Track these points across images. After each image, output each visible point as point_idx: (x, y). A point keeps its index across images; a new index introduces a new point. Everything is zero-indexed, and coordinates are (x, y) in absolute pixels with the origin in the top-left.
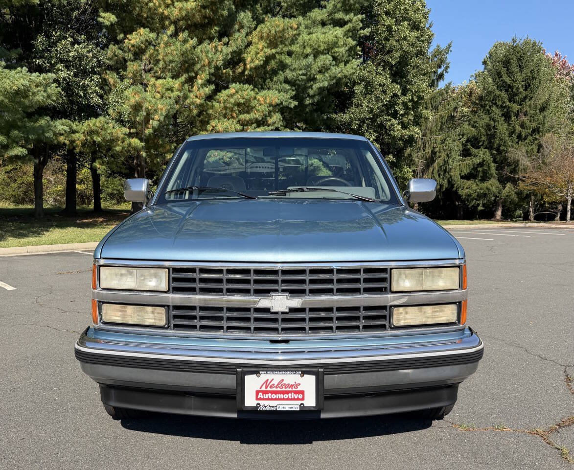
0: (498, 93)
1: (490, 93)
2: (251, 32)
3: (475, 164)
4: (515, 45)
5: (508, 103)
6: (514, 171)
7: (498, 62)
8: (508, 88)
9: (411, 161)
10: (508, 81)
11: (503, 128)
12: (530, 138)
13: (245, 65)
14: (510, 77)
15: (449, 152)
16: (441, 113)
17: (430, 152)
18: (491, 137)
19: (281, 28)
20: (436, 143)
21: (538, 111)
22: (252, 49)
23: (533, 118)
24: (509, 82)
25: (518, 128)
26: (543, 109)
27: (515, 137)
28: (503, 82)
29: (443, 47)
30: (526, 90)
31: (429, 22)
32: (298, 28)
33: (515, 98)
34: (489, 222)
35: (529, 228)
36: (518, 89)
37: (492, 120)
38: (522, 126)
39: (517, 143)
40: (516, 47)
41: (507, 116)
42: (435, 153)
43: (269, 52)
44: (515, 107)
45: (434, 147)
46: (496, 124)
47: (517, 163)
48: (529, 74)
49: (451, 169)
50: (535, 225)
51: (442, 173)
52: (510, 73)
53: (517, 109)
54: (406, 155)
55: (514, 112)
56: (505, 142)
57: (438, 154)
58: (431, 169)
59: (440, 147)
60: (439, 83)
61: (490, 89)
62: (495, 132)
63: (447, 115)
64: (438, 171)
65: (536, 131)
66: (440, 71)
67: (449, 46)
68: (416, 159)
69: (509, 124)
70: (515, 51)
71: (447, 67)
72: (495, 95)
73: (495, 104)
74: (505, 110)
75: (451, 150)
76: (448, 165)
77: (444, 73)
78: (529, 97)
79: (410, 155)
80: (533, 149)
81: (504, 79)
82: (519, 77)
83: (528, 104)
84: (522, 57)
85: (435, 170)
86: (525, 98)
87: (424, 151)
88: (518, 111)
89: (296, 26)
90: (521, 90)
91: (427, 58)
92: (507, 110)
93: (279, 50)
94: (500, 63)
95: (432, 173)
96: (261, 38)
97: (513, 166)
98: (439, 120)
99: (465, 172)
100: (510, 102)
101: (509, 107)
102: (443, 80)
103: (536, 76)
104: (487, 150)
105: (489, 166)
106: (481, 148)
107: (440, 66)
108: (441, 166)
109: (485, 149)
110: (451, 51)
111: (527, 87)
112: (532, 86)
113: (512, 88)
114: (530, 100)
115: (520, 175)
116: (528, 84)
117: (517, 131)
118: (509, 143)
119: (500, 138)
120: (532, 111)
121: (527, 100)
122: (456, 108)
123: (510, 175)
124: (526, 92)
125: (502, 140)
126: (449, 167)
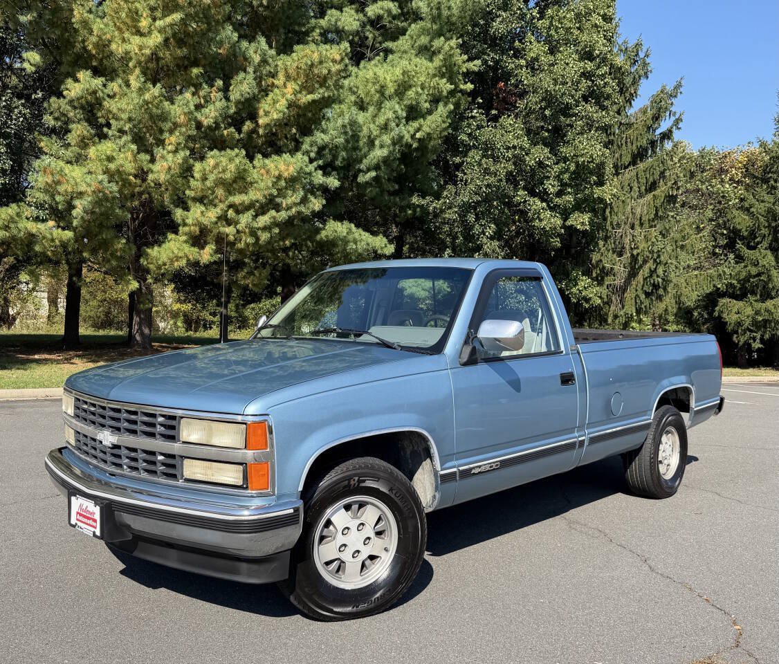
16: (657, 192)
17: (630, 255)
45: (631, 248)
58: (634, 284)
59: (643, 248)
63: (663, 195)
64: (643, 285)
67: (679, 86)
68: (616, 267)
71: (678, 121)
79: (600, 261)
98: (652, 202)
104: (769, 253)
105: (768, 276)
106: (759, 246)
107: (656, 118)
108: (647, 278)
109: (766, 249)
110: (681, 93)
122: (676, 183)
126: (659, 280)
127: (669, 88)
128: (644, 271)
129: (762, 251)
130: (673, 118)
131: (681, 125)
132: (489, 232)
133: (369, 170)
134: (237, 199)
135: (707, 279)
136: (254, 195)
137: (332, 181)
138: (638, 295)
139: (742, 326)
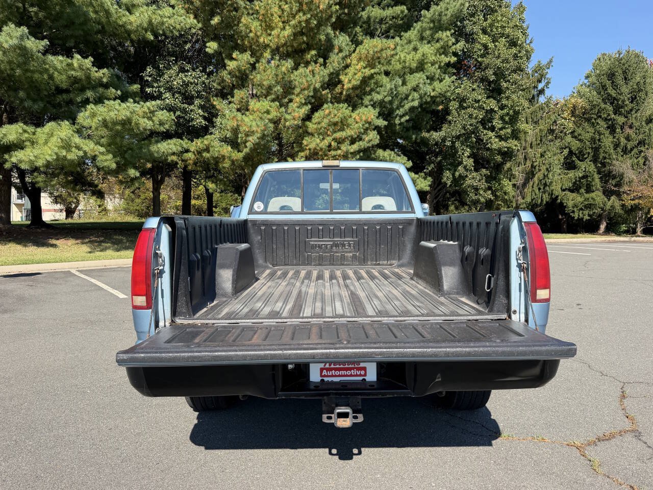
0: (603, 106)
1: (594, 106)
2: (350, 55)
3: (576, 177)
4: (621, 57)
5: (613, 116)
6: (618, 185)
7: (603, 75)
8: (612, 100)
9: (512, 175)
10: (613, 93)
11: (607, 141)
12: (635, 150)
13: (343, 85)
14: (615, 90)
15: (548, 166)
16: (542, 127)
17: (530, 166)
18: (596, 150)
19: (379, 49)
20: (535, 157)
21: (643, 123)
22: (351, 71)
23: (639, 130)
24: (614, 95)
25: (623, 141)
26: (650, 120)
27: (619, 150)
28: (608, 95)
29: (544, 62)
30: (632, 102)
31: (530, 39)
32: (395, 48)
33: (620, 110)
34: (592, 236)
35: (635, 242)
36: (623, 101)
37: (596, 133)
38: (628, 138)
39: (622, 156)
40: (621, 59)
41: (612, 129)
42: (535, 168)
43: (368, 72)
44: (621, 120)
45: (533, 162)
46: (602, 136)
47: (622, 176)
48: (635, 87)
49: (551, 182)
50: (641, 239)
51: (542, 187)
52: (615, 86)
53: (622, 122)
54: (506, 168)
55: (619, 125)
56: (609, 155)
57: (537, 168)
58: (531, 183)
59: (539, 161)
60: (540, 98)
61: (595, 103)
62: (599, 145)
63: (546, 129)
64: (538, 184)
65: (642, 143)
66: (540, 86)
67: (551, 61)
68: (517, 173)
69: (614, 137)
70: (620, 63)
71: (548, 83)
72: (600, 108)
73: (600, 117)
74: (610, 123)
75: (550, 164)
76: (548, 179)
77: (545, 88)
78: (635, 109)
79: (510, 169)
80: (639, 161)
81: (610, 92)
82: (625, 89)
83: (634, 116)
84: (628, 69)
85: (535, 184)
86: (631, 110)
87: (525, 165)
88: (623, 123)
89: (393, 46)
90: (627, 102)
91: (526, 73)
92: (612, 122)
93: (376, 70)
94: (605, 76)
95: (533, 187)
96: (360, 59)
97: (618, 179)
98: (539, 134)
99: (567, 185)
100: (615, 114)
101: (614, 120)
102: (544, 95)
103: (642, 88)
104: (592, 163)
105: (593, 179)
106: (586, 160)
107: (540, 81)
108: (541, 180)
109: (590, 161)
110: (552, 66)
111: (633, 100)
112: (638, 98)
113: (618, 100)
114: (636, 112)
115: (625, 188)
116: (634, 97)
117: (622, 144)
118: (614, 156)
119: (604, 151)
120: (637, 124)
121: (633, 112)
122: (555, 122)
123: (615, 189)
124: (632, 105)
125: (606, 153)
126: (548, 181)
128: (539, 175)
129: (588, 162)
130: (546, 81)
131: (549, 85)
132: (467, 154)
133: (404, 115)
134: (338, 135)
135: (568, 180)
136: (349, 132)
137: (382, 123)
138: (534, 191)
139: (577, 207)
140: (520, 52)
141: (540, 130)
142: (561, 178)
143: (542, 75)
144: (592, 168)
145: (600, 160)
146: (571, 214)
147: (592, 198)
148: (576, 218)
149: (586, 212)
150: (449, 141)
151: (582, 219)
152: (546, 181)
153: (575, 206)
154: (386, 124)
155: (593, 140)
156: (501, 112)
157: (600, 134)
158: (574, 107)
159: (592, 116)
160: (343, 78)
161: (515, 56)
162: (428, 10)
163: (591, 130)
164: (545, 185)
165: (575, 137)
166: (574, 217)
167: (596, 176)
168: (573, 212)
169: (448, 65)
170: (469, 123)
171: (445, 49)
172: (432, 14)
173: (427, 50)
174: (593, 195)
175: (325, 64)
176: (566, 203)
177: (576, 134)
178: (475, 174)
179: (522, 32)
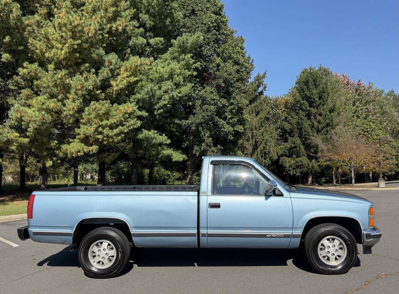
0: (302, 102)
1: (297, 102)
3: (287, 147)
5: (309, 108)
6: (316, 152)
8: (308, 99)
9: (244, 147)
11: (306, 124)
12: (324, 130)
13: (113, 88)
14: (309, 92)
15: (266, 141)
16: (261, 116)
17: (255, 142)
18: (300, 130)
19: (139, 64)
20: (257, 135)
21: (328, 113)
22: (119, 78)
23: (325, 117)
24: (308, 95)
25: (316, 124)
26: (331, 111)
27: (314, 130)
28: (305, 95)
30: (320, 99)
31: (251, 60)
32: (151, 64)
33: (313, 104)
36: (314, 99)
37: (300, 119)
38: (319, 122)
39: (316, 133)
40: (312, 73)
41: (309, 116)
43: (133, 79)
44: (314, 110)
45: (256, 139)
46: (302, 121)
47: (317, 146)
48: (321, 90)
49: (269, 152)
51: (263, 155)
52: (309, 89)
53: (315, 112)
54: (239, 144)
55: (313, 114)
56: (308, 133)
57: (259, 142)
58: (256, 153)
59: (260, 138)
60: (261, 97)
61: (297, 100)
62: (302, 127)
63: (264, 117)
64: (261, 153)
65: (328, 125)
66: (260, 89)
67: (265, 74)
68: (247, 146)
69: (310, 122)
70: (311, 75)
71: (265, 88)
74: (307, 112)
75: (267, 139)
76: (267, 149)
77: (263, 91)
78: (322, 103)
79: (242, 144)
80: (327, 137)
81: (306, 93)
82: (315, 92)
84: (316, 79)
85: (259, 153)
86: (320, 104)
87: (252, 140)
88: (316, 113)
90: (316, 99)
92: (308, 112)
93: (138, 78)
94: (303, 83)
95: (257, 155)
97: (315, 149)
98: (259, 120)
99: (281, 153)
100: (310, 107)
101: (309, 111)
102: (263, 95)
103: (325, 91)
104: (298, 138)
106: (295, 136)
107: (258, 86)
108: (262, 150)
110: (266, 77)
111: (320, 98)
112: (323, 97)
113: (311, 98)
114: (323, 106)
115: (320, 154)
116: (321, 96)
117: (315, 126)
118: (311, 134)
119: (305, 130)
120: (324, 113)
121: (321, 106)
122: (269, 112)
123: (313, 155)
124: (320, 101)
125: (306, 132)
126: (267, 151)
127: (261, 74)
128: (261, 148)
129: (296, 138)
130: (263, 86)
131: (266, 89)
133: (159, 109)
135: (281, 150)
136: (113, 121)
137: (144, 114)
138: (258, 158)
139: (292, 167)
140: (241, 68)
141: (260, 118)
142: (277, 148)
143: (260, 83)
144: (298, 141)
145: (303, 136)
146: (289, 172)
147: (301, 161)
148: (292, 175)
149: (297, 170)
150: (194, 126)
151: (296, 175)
152: (265, 151)
153: (290, 166)
154: (147, 115)
155: (298, 123)
156: (230, 107)
157: (302, 120)
158: (286, 102)
159: (297, 108)
160: (113, 83)
161: (238, 71)
162: (176, 40)
163: (297, 117)
164: (265, 153)
165: (288, 122)
166: (290, 174)
167: (302, 147)
168: (290, 170)
169: (192, 76)
170: (206, 115)
171: (188, 66)
172: (178, 42)
173: (175, 65)
174: (301, 159)
175: (97, 74)
176: (285, 165)
177: (288, 120)
178: (213, 148)
179: (242, 56)
